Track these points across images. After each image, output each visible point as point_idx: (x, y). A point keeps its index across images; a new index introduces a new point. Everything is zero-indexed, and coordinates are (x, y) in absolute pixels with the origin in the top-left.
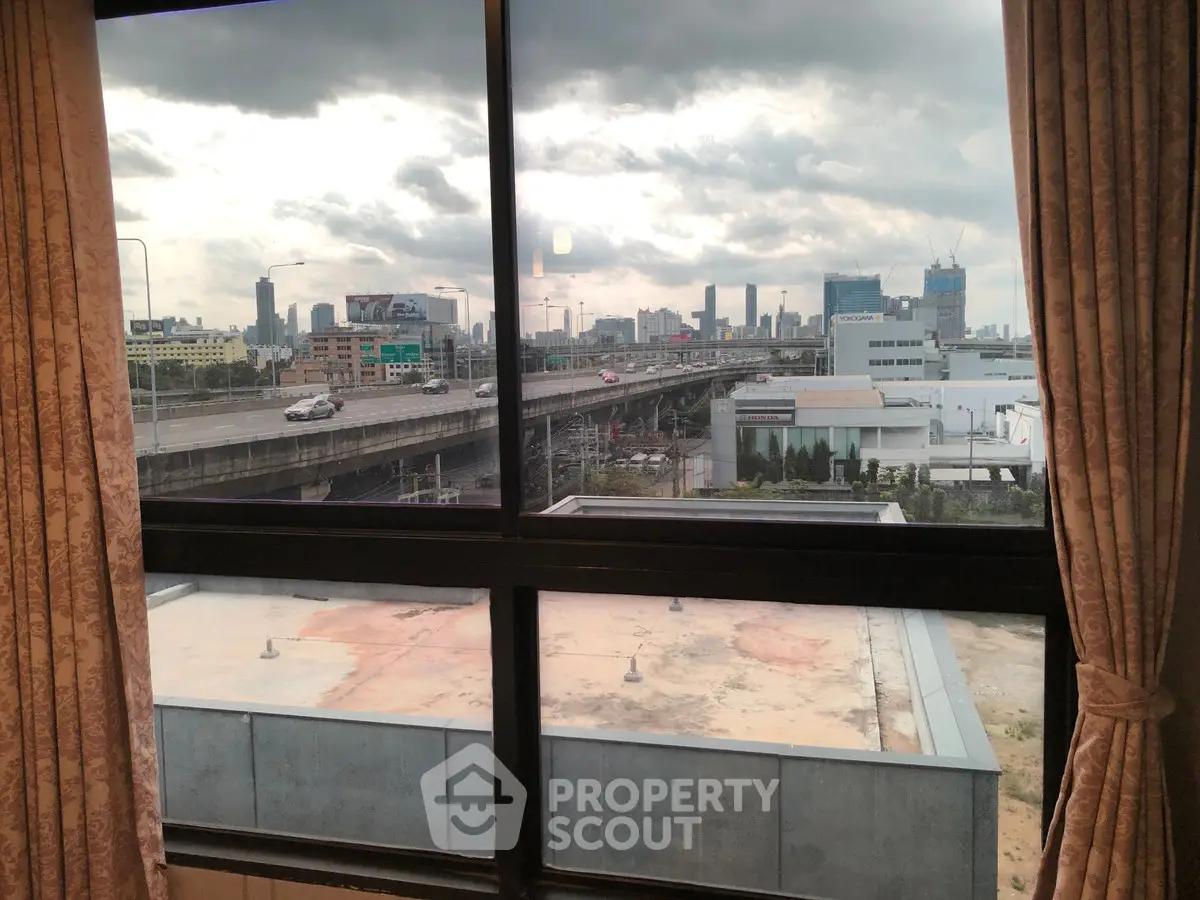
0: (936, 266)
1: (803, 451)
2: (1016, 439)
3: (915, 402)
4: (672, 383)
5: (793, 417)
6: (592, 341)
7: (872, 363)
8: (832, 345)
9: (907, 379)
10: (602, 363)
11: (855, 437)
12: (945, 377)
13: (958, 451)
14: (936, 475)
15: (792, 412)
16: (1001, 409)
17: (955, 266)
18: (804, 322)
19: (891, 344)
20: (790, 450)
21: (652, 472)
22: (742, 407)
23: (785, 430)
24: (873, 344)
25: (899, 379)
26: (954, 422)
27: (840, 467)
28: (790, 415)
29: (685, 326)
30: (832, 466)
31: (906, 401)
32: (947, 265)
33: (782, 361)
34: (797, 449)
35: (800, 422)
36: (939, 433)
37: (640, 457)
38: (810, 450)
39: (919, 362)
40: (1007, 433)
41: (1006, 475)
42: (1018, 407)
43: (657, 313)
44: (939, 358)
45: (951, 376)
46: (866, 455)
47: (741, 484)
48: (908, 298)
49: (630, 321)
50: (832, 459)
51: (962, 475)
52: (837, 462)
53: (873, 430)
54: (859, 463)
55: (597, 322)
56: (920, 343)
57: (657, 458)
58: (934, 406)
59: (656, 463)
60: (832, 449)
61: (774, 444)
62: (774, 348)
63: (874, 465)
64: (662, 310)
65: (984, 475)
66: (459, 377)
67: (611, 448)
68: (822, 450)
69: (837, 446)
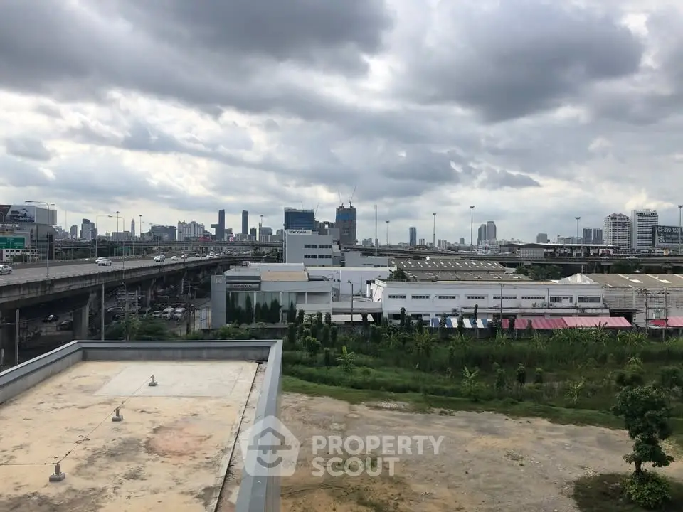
0: (342, 207)
1: (265, 306)
2: (375, 300)
3: (325, 278)
4: (193, 265)
5: (260, 286)
6: (148, 238)
7: (306, 256)
8: (285, 246)
9: (324, 266)
10: (153, 252)
11: (293, 298)
12: (343, 265)
13: (346, 305)
14: (334, 318)
15: (259, 283)
16: (369, 282)
17: (351, 207)
18: (274, 233)
19: (316, 247)
20: (258, 305)
21: (177, 319)
22: (230, 280)
23: (255, 294)
24: (306, 246)
25: (320, 266)
26: (345, 289)
27: (285, 315)
28: (258, 285)
29: (206, 232)
30: (281, 313)
31: (321, 278)
32: (347, 206)
33: (259, 254)
34: (262, 305)
35: (263, 289)
36: (337, 295)
37: (169, 310)
38: (269, 304)
39: (330, 257)
40: (371, 295)
41: (370, 318)
42: (377, 282)
43: (189, 224)
44: (341, 255)
45: (346, 264)
46: (299, 307)
47: (228, 325)
48: (327, 223)
49: (172, 228)
50: (281, 310)
51: (348, 318)
52: (283, 311)
53: (303, 294)
54: (295, 312)
55: (152, 227)
56: (330, 247)
57: (179, 310)
58: (336, 280)
59: (180, 313)
60: (281, 304)
61: (249, 301)
62: (256, 247)
63: (302, 313)
64: (192, 222)
65: (358, 318)
66: (56, 258)
67: (152, 304)
68: (275, 304)
69: (284, 302)
